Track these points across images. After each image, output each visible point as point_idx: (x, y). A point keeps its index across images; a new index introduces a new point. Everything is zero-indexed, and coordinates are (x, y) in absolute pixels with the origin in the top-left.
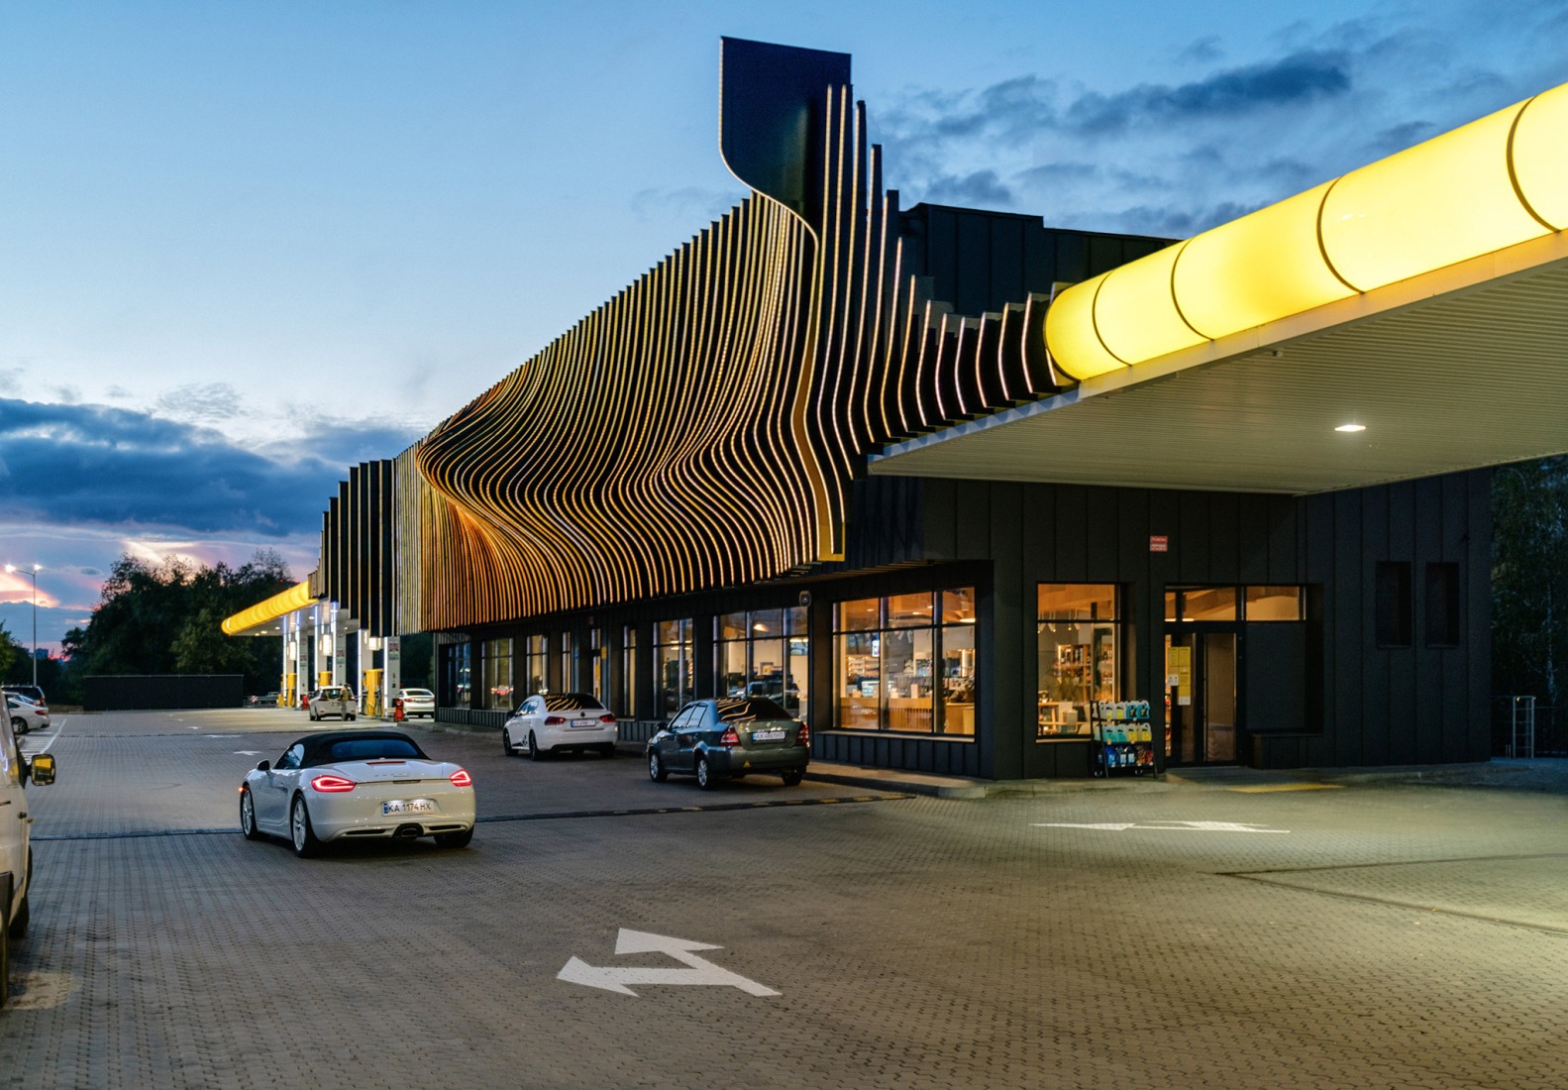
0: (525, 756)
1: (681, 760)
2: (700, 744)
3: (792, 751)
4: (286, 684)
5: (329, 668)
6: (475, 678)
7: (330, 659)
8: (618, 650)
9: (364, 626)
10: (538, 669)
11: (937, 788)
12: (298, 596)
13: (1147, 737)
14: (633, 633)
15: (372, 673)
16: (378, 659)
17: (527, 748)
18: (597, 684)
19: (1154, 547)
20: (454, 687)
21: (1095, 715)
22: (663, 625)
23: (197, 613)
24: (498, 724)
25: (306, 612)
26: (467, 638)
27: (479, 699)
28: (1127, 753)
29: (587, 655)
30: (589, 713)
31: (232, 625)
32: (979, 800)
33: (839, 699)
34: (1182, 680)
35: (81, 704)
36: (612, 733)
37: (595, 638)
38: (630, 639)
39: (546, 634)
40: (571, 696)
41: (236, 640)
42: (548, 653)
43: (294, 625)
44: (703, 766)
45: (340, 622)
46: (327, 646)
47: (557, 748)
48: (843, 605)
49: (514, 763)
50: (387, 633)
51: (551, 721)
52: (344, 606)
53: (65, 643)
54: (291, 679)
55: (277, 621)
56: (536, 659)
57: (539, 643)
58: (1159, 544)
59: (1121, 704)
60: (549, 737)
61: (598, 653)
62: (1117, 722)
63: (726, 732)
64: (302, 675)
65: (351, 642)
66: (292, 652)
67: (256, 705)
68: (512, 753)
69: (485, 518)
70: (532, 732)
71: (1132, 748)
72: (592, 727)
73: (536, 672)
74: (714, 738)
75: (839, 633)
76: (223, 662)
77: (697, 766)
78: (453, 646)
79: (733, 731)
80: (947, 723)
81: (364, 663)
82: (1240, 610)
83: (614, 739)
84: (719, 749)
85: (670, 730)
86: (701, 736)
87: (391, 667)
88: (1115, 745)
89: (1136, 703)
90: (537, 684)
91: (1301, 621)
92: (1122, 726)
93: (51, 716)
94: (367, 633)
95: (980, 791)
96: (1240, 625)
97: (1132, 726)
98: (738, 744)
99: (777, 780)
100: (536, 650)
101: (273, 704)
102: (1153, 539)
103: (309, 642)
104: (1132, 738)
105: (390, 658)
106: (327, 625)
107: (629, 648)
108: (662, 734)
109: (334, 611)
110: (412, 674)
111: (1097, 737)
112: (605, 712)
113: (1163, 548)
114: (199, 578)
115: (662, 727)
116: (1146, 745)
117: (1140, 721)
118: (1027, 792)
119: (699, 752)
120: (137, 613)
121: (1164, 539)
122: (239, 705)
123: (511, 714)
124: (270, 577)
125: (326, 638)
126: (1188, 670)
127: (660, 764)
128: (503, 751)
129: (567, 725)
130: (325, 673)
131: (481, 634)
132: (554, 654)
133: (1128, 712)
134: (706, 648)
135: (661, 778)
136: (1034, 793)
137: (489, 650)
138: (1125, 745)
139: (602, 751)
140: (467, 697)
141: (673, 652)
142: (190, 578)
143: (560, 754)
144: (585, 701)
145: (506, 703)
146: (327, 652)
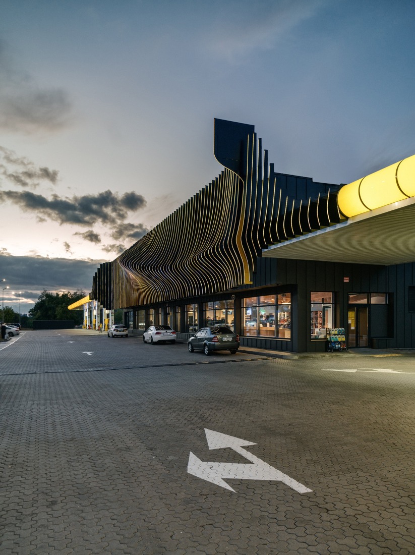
0: (149, 343)
1: (199, 346)
2: (205, 341)
3: (235, 343)
4: (85, 322)
5: (96, 318)
6: (134, 321)
7: (96, 316)
8: (175, 313)
9: (104, 307)
10: (152, 318)
11: (282, 356)
12: (87, 299)
13: (344, 339)
14: (179, 308)
15: (107, 319)
16: (108, 315)
17: (150, 341)
18: (169, 323)
19: (345, 281)
20: (129, 323)
21: (328, 332)
22: (188, 306)
23: (62, 304)
24: (141, 333)
25: (90, 303)
26: (132, 310)
27: (136, 326)
28: (338, 344)
29: (166, 314)
30: (168, 331)
31: (70, 307)
32: (296, 360)
33: (243, 327)
34: (352, 322)
35: (32, 328)
36: (175, 337)
37: (168, 310)
38: (179, 310)
39: (154, 309)
40: (162, 326)
41: (72, 311)
42: (155, 314)
43: (86, 307)
44: (206, 348)
45: (98, 306)
46: (95, 313)
47: (159, 341)
48: (245, 299)
49: (147, 345)
50: (110, 309)
51: (157, 333)
52: (99, 302)
53: (29, 312)
54: (86, 321)
55: (82, 306)
56: (151, 316)
57: (152, 311)
58: (346, 280)
59: (336, 329)
60: (157, 338)
61: (169, 314)
62: (335, 335)
63: (214, 338)
64: (88, 320)
65: (101, 311)
66: (86, 314)
67: (77, 328)
68: (146, 342)
69: (137, 276)
70: (151, 337)
71: (339, 343)
72: (169, 335)
73: (151, 319)
74: (210, 339)
75: (243, 308)
76: (69, 317)
77: (204, 348)
78: (128, 312)
79: (216, 337)
80: (279, 335)
81: (104, 317)
82: (369, 300)
83: (175, 339)
84: (212, 343)
85: (195, 337)
86: (206, 339)
87: (112, 318)
88: (335, 342)
89: (340, 329)
90: (151, 322)
91: (386, 304)
92: (336, 336)
93: (20, 331)
94: (105, 309)
95: (296, 357)
96: (369, 305)
97: (339, 336)
98: (218, 341)
99: (229, 352)
100: (151, 313)
101: (81, 328)
102: (345, 278)
103: (90, 312)
104: (340, 340)
105: (112, 316)
106: (95, 307)
107: (178, 312)
108: (193, 338)
109: (97, 303)
110: (117, 321)
111: (329, 339)
112: (173, 331)
113: (348, 281)
114: (63, 295)
115: (193, 336)
116: (343, 342)
117: (342, 335)
118: (310, 357)
119: (205, 344)
120: (47, 304)
121: (348, 278)
122: (73, 328)
123: (145, 331)
124: (81, 295)
125: (95, 310)
126: (353, 319)
127: (192, 347)
128: (143, 341)
129: (162, 335)
130: (94, 320)
131: (136, 309)
132: (156, 314)
133: (338, 332)
134: (201, 312)
135: (192, 351)
136: (313, 357)
137: (138, 313)
138: (337, 342)
139: (172, 342)
140: (132, 326)
141: (191, 313)
142: (61, 295)
143: (160, 343)
144: (166, 327)
145: (143, 328)
146: (95, 314)
